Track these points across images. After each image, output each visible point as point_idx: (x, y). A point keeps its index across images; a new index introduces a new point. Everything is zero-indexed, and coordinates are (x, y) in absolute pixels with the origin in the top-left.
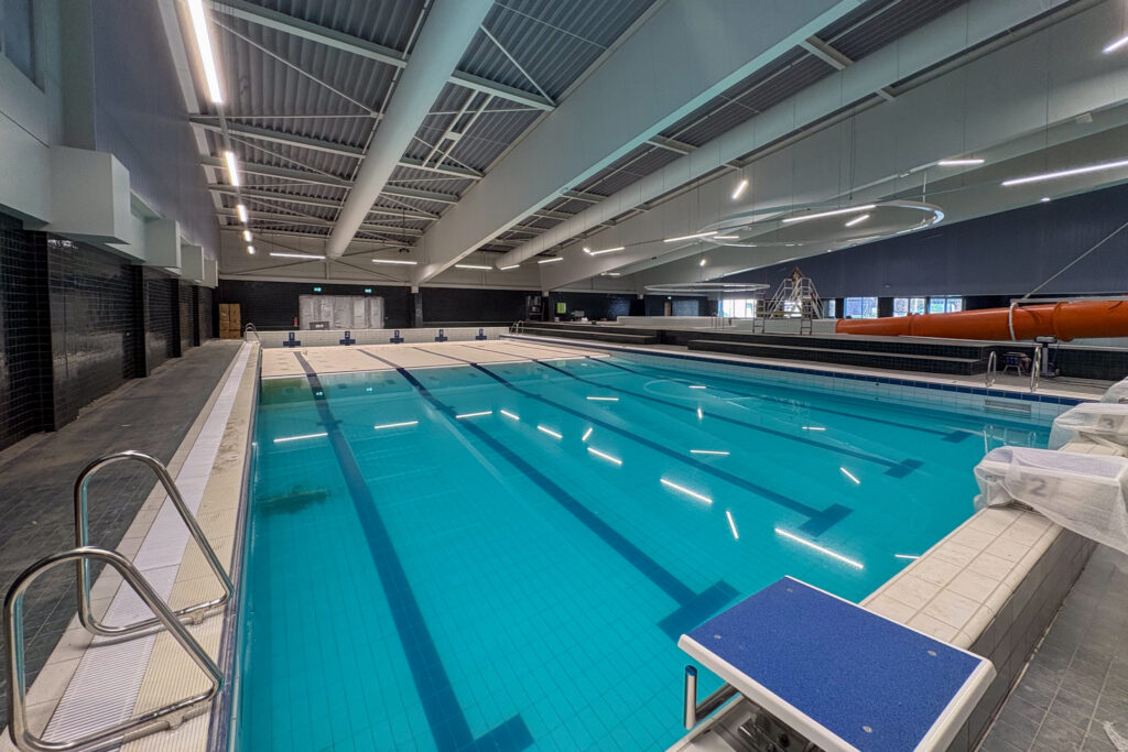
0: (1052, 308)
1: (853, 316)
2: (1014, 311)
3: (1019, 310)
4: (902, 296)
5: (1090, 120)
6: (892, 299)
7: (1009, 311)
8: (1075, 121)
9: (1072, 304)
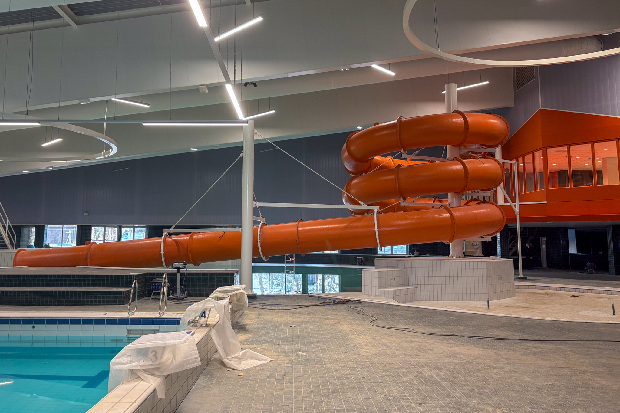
0: (187, 237)
1: (52, 245)
2: (165, 240)
3: (168, 239)
4: (98, 224)
5: (207, 91)
6: (90, 227)
7: (161, 240)
8: (198, 89)
9: (201, 235)
